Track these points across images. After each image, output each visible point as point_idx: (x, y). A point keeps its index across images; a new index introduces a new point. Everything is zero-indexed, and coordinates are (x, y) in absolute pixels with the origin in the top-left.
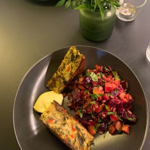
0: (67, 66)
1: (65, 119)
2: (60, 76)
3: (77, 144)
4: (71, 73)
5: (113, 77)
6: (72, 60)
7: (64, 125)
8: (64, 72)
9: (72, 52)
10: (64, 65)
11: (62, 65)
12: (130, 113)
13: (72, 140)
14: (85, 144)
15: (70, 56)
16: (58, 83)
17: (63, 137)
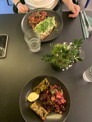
0: (42, 86)
1: (39, 107)
2: (39, 88)
3: (42, 116)
4: (44, 89)
5: (61, 91)
6: (45, 84)
7: (39, 109)
8: (41, 87)
9: (45, 81)
10: (41, 85)
11: (40, 84)
12: (64, 107)
13: (41, 114)
14: (45, 115)
15: (44, 82)
16: (38, 90)
17: (38, 113)
